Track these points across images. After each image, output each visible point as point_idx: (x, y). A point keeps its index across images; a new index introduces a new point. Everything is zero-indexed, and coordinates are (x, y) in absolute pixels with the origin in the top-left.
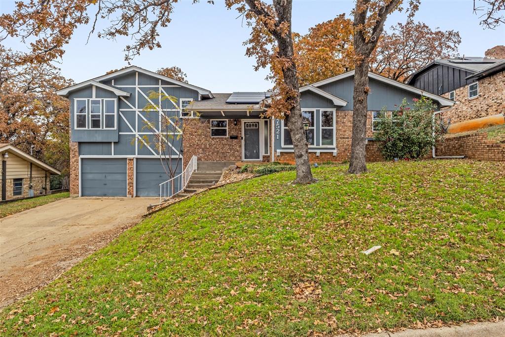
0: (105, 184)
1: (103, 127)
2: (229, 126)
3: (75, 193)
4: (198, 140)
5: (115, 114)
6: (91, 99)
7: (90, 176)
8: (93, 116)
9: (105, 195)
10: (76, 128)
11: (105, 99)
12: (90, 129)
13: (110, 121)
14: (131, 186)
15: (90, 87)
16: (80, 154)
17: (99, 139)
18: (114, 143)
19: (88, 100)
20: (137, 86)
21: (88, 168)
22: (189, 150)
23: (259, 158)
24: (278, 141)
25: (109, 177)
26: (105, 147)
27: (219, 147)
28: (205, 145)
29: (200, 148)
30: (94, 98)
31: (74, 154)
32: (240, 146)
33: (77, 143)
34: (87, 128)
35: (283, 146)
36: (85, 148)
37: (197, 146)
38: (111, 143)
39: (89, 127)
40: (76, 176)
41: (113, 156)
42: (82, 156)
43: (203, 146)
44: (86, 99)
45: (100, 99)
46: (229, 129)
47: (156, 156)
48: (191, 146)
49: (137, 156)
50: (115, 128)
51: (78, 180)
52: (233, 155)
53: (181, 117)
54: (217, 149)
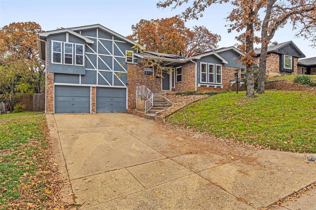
0: (73, 105)
1: (74, 63)
2: (154, 70)
3: (51, 111)
4: (137, 77)
5: (84, 55)
6: (65, 43)
7: (61, 99)
8: (66, 55)
9: (73, 112)
10: (52, 62)
11: (76, 44)
12: (64, 64)
13: (79, 60)
14: (94, 106)
15: (64, 34)
16: (54, 82)
17: (71, 72)
18: (82, 75)
19: (63, 43)
20: (97, 38)
21: (59, 93)
22: (131, 83)
23: (169, 90)
24: (198, 79)
25: (77, 99)
26: (74, 78)
27: (149, 82)
28: (142, 81)
29: (139, 82)
30: (67, 42)
31: (50, 82)
32: (160, 82)
33: (54, 74)
34: (61, 63)
35: (201, 82)
36: (59, 78)
37: (137, 81)
38: (79, 75)
39: (62, 62)
40: (52, 98)
41: (80, 85)
42: (56, 84)
43: (140, 81)
44: (61, 42)
45: (73, 44)
46: (154, 71)
47: (110, 86)
48: (133, 80)
49: (97, 85)
50: (84, 65)
51: (53, 101)
52: (157, 87)
53: (126, 62)
54: (148, 83)
